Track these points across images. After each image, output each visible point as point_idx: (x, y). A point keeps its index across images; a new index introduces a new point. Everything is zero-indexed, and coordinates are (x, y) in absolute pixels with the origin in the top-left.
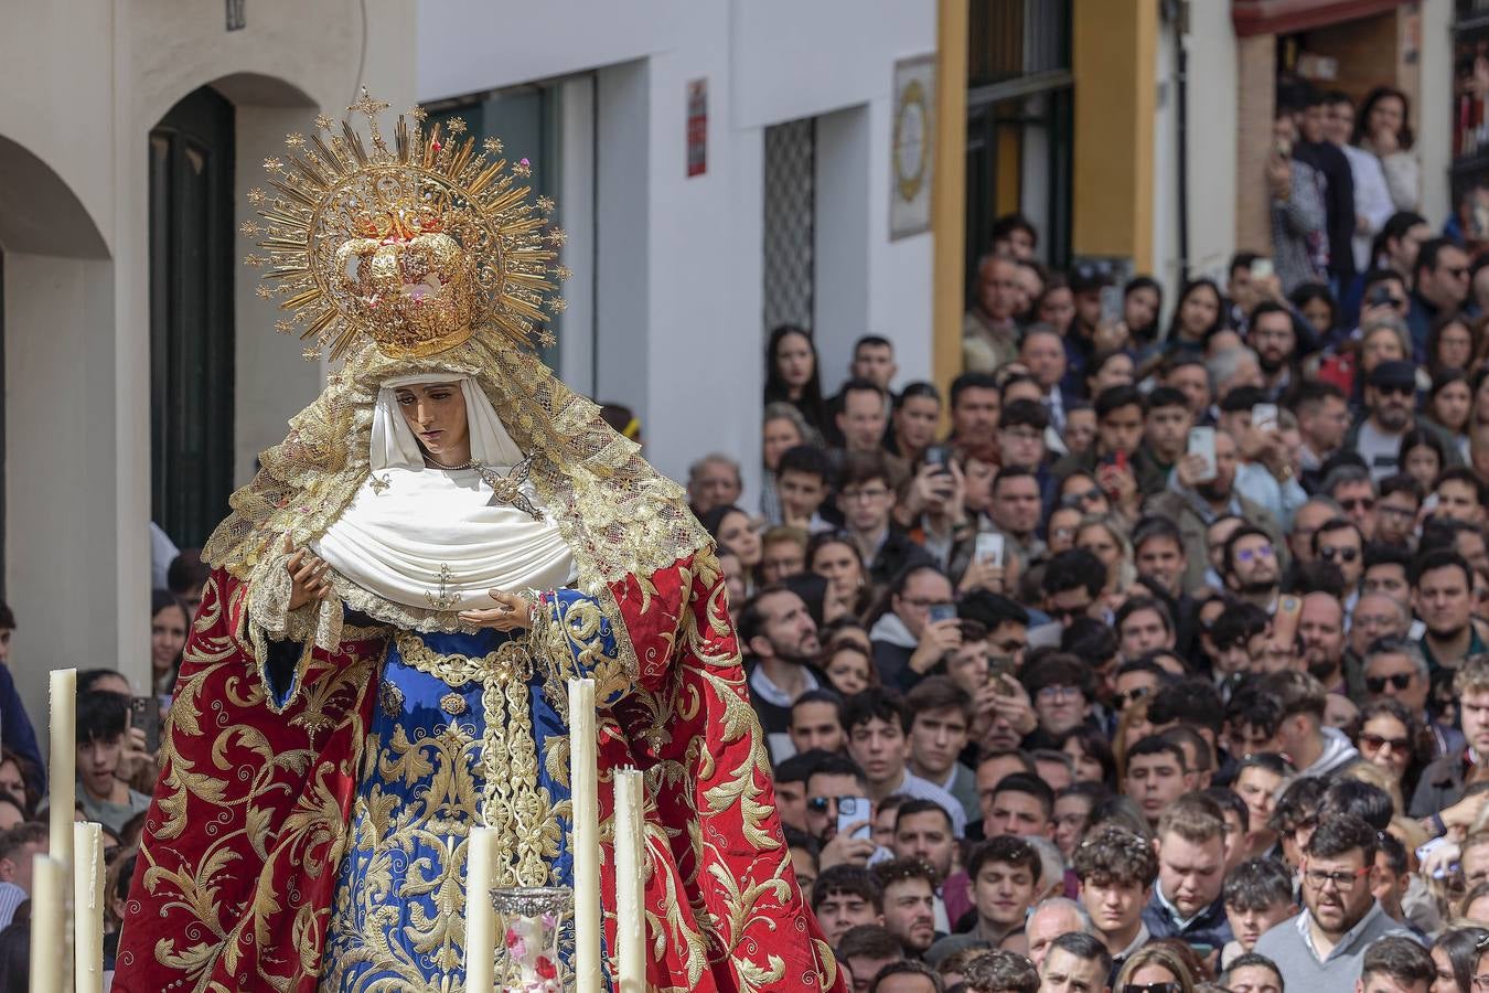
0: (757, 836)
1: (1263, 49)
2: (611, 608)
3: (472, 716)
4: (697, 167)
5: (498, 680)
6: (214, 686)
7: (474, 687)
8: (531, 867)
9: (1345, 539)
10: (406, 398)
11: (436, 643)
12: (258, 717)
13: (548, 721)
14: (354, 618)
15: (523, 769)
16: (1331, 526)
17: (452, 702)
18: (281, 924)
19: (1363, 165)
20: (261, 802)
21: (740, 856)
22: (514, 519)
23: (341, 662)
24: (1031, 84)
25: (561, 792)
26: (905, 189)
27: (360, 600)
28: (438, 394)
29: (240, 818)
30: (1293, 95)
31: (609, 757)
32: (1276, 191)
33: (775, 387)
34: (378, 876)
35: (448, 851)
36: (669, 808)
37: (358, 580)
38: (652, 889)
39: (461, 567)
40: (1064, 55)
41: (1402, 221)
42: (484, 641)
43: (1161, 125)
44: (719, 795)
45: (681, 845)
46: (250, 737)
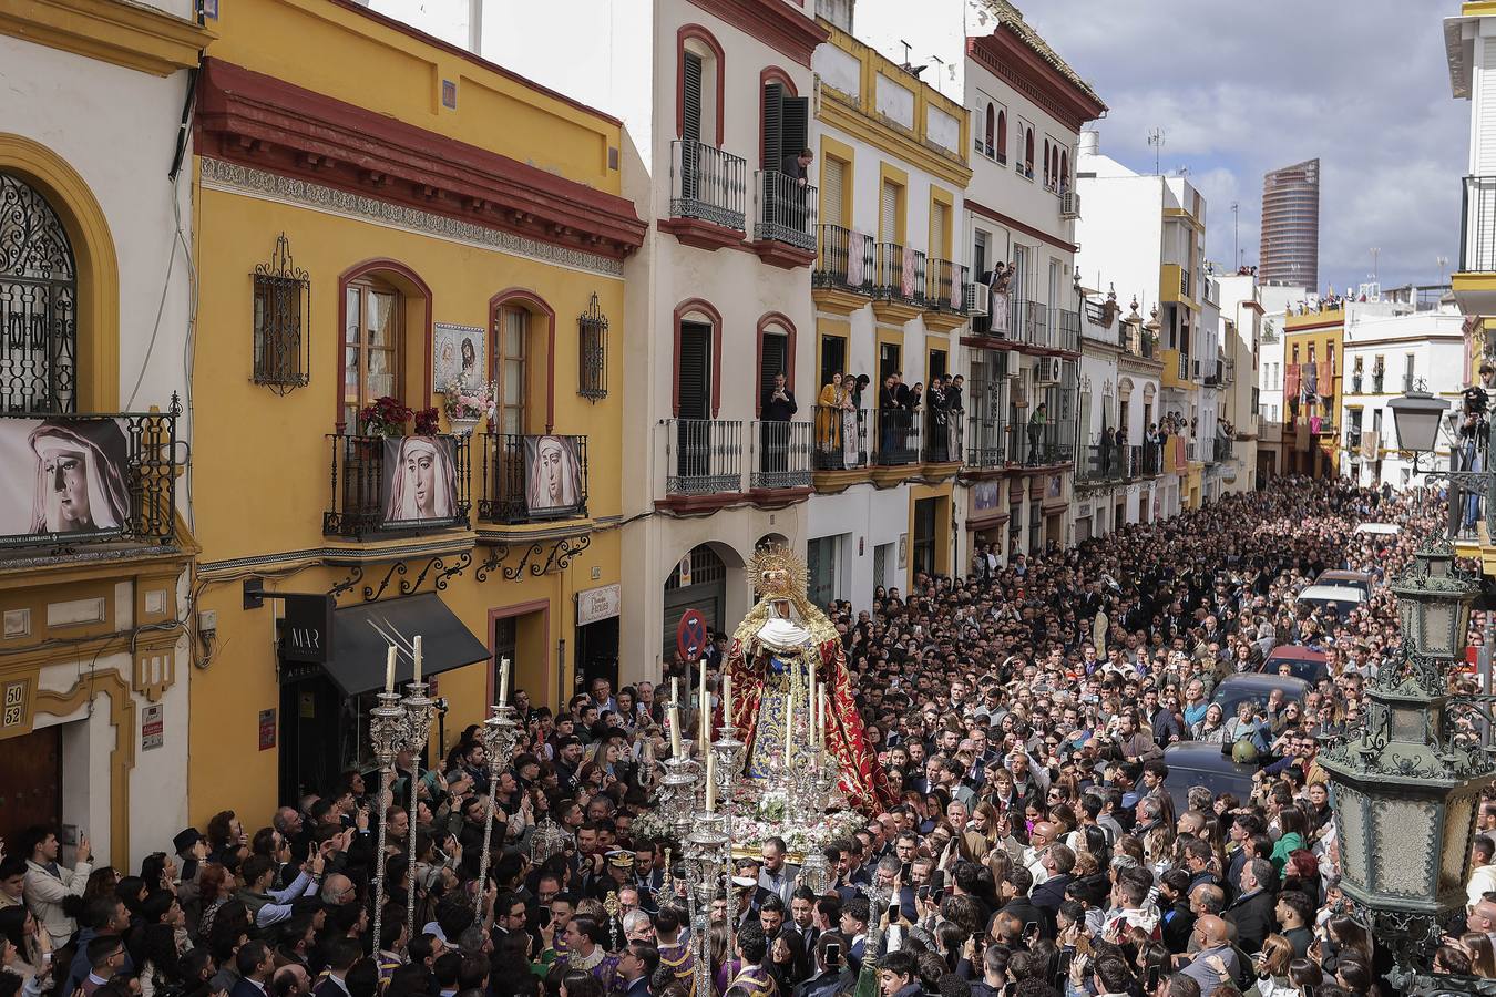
0: (848, 697)
1: (972, 534)
2: (818, 649)
3: (789, 670)
4: (861, 554)
5: (795, 664)
6: (735, 663)
7: (789, 665)
8: (800, 704)
9: (992, 631)
10: (776, 604)
11: (782, 655)
12: (744, 670)
13: (805, 672)
14: (765, 650)
15: (799, 681)
16: (989, 628)
17: (785, 668)
18: (748, 714)
19: (991, 558)
20: (744, 688)
21: (844, 701)
22: (799, 630)
23: (762, 658)
24: (927, 539)
25: (807, 687)
26: (902, 559)
27: (766, 646)
28: (783, 603)
29: (740, 691)
30: (978, 544)
31: (818, 680)
32: (974, 563)
33: (877, 597)
34: (769, 704)
35: (783, 700)
36: (830, 691)
37: (766, 642)
38: (826, 708)
39: (787, 639)
40: (934, 534)
41: (998, 567)
42: (791, 655)
43: (953, 547)
44: (840, 688)
45: (832, 699)
46: (742, 674)
